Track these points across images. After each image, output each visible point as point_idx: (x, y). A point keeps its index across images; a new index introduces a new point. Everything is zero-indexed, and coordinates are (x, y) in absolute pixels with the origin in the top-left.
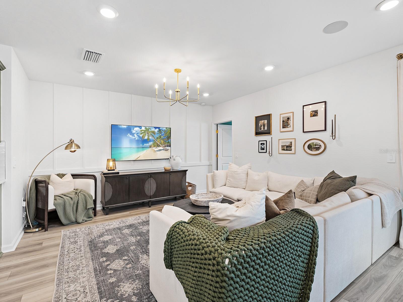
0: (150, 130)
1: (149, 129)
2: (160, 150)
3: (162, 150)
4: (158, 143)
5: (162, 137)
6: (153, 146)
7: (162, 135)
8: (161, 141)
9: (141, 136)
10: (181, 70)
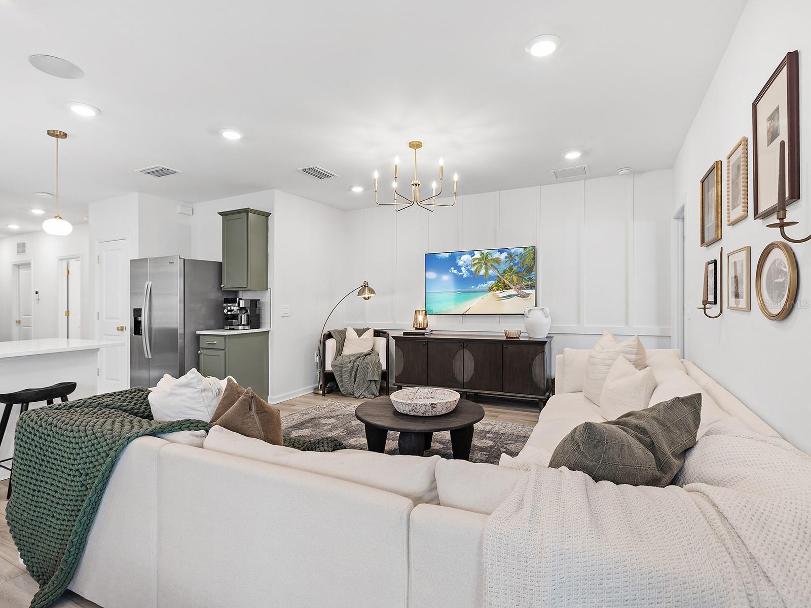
0: (490, 258)
1: (489, 255)
2: (510, 296)
3: (514, 295)
4: (507, 282)
5: (515, 268)
6: (495, 288)
7: (515, 265)
8: (512, 278)
9: (473, 269)
10: (421, 143)
